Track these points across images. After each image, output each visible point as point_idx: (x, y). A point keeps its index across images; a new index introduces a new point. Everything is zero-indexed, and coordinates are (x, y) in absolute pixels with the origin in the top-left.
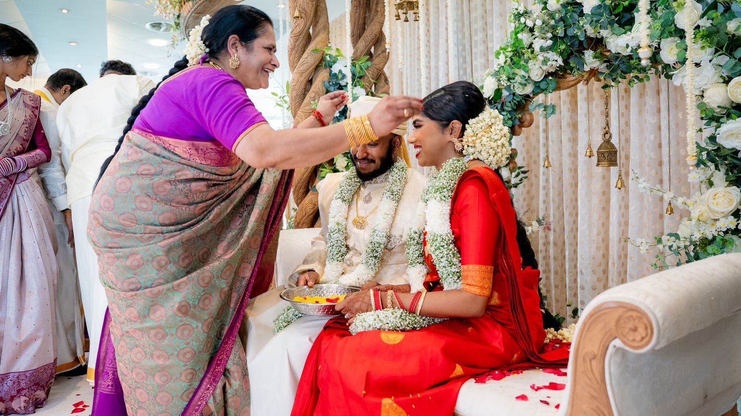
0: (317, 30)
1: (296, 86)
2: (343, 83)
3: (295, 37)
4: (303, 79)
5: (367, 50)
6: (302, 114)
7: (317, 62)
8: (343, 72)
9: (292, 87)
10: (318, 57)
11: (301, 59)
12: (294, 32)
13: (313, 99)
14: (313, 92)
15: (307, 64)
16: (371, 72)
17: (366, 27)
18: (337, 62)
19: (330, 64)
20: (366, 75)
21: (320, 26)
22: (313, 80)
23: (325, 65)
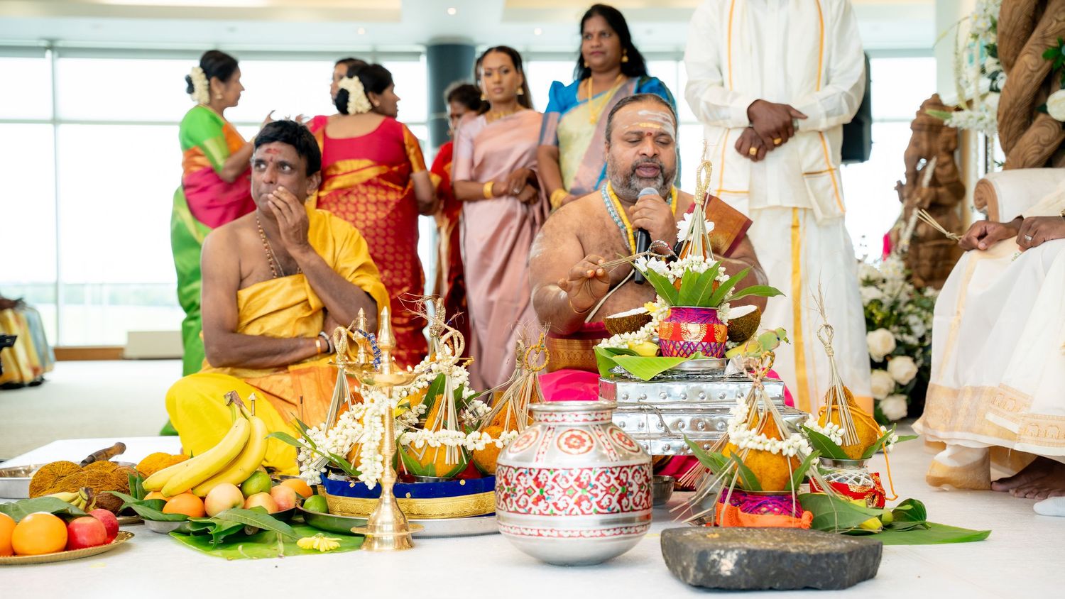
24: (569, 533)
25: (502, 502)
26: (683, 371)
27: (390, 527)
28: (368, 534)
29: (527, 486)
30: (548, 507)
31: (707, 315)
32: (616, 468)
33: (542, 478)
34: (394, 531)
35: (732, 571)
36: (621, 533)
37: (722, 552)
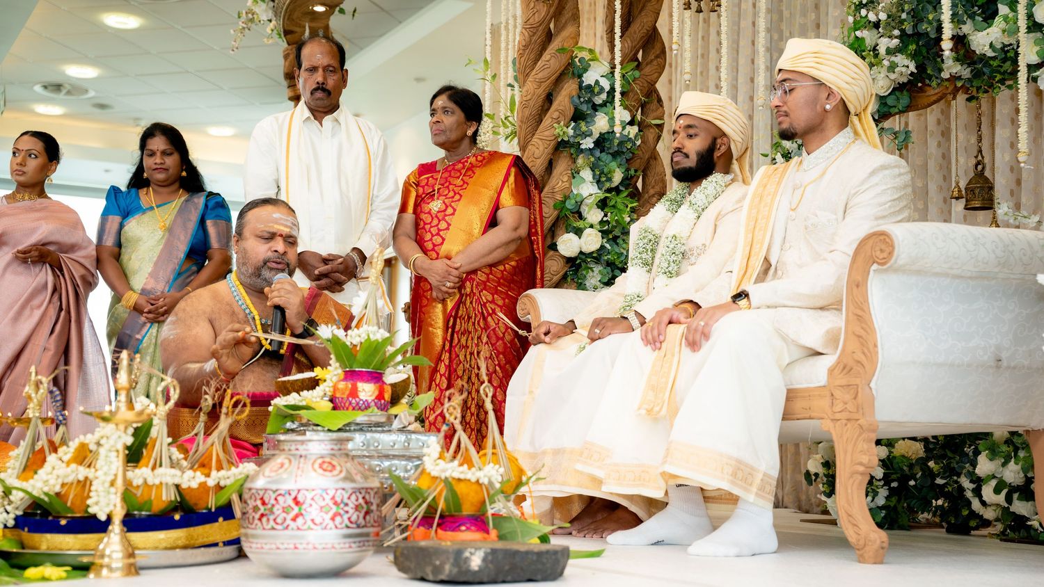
0: (563, 20)
1: (530, 102)
2: (599, 100)
3: (531, 30)
4: (541, 92)
5: (633, 53)
6: (540, 142)
7: (563, 68)
8: (600, 84)
9: (524, 103)
10: (564, 59)
11: (540, 62)
12: (531, 21)
13: (556, 120)
14: (557, 110)
15: (549, 70)
16: (639, 87)
17: (633, 21)
18: (590, 68)
19: (581, 72)
20: (633, 90)
21: (567, 14)
22: (554, 95)
23: (573, 73)
24: (324, 546)
25: (256, 521)
26: (358, 424)
27: (120, 555)
28: (98, 561)
29: (286, 505)
30: (305, 523)
31: (376, 377)
32: (363, 488)
33: (300, 499)
34: (123, 558)
35: (480, 567)
36: (364, 545)
37: (473, 550)
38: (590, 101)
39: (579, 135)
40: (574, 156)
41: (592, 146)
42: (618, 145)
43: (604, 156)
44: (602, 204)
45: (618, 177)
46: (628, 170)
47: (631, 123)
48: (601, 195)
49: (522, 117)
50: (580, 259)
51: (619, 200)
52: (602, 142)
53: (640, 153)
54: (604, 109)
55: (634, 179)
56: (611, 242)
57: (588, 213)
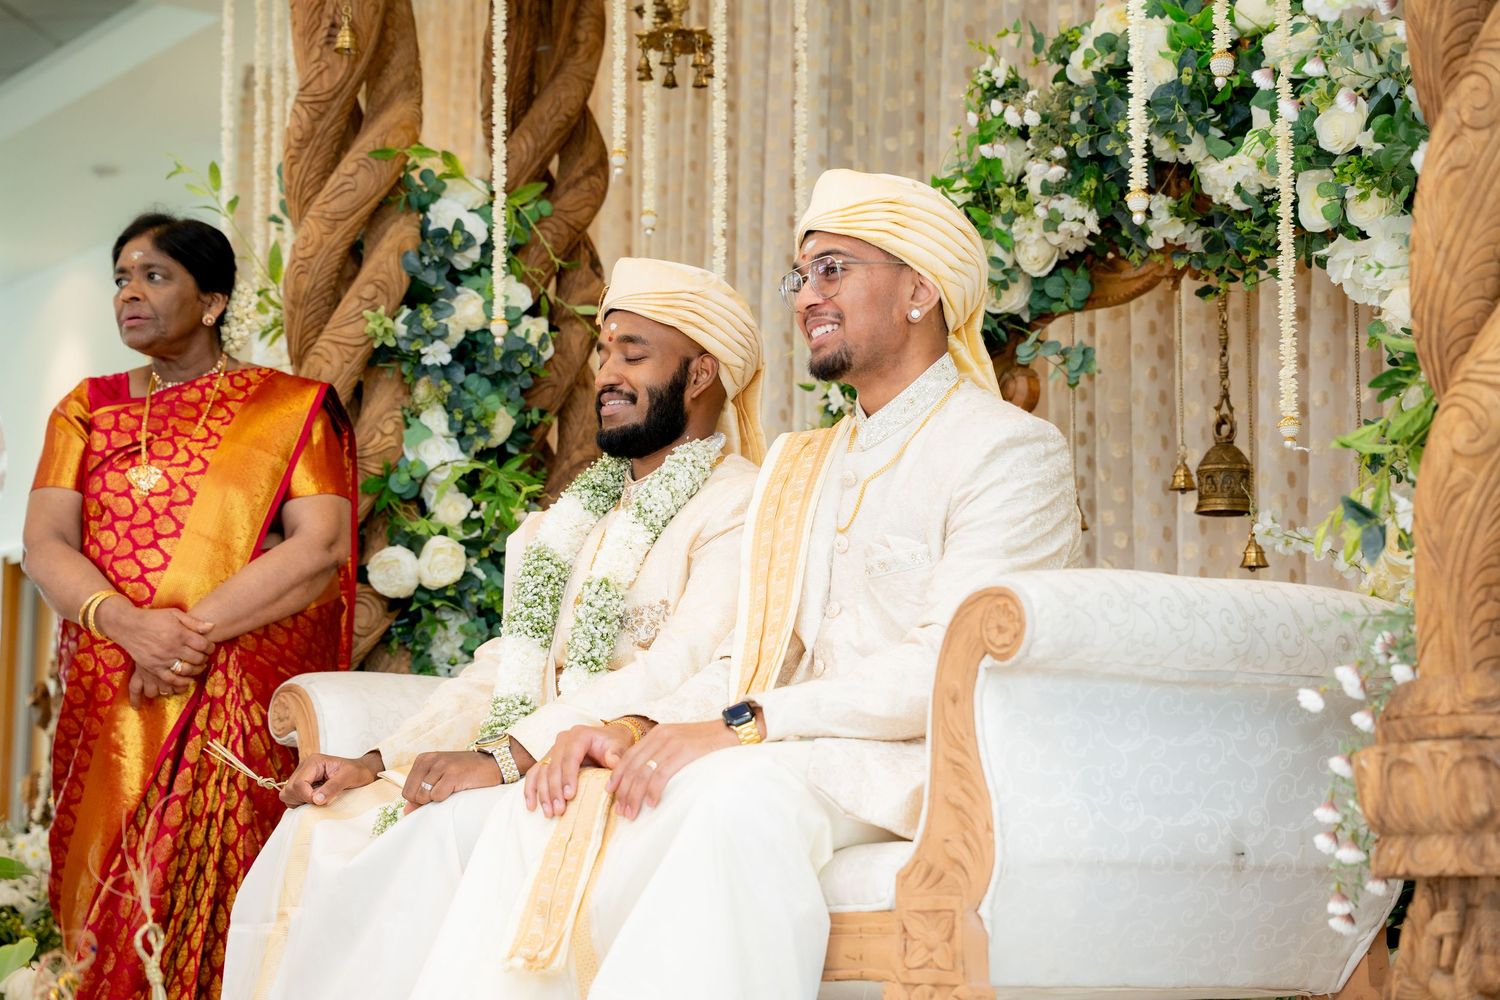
0: (386, 88)
1: (313, 261)
2: (464, 261)
3: (315, 106)
4: (338, 240)
5: (538, 162)
6: (332, 348)
7: (385, 191)
8: (467, 228)
9: (299, 262)
10: (387, 173)
11: (333, 178)
12: (314, 87)
13: (369, 304)
14: (371, 282)
15: (354, 195)
16: (549, 235)
17: (535, 91)
18: (445, 194)
19: (425, 199)
20: (536, 240)
21: (394, 76)
22: (367, 247)
23: (408, 203)
38: (444, 263)
39: (419, 336)
40: (408, 380)
41: (447, 359)
42: (503, 359)
43: (473, 381)
44: (470, 484)
45: (503, 425)
46: (524, 410)
47: (534, 312)
48: (466, 464)
49: (296, 293)
50: (420, 601)
51: (501, 477)
52: (469, 350)
53: (552, 375)
54: (476, 280)
55: (541, 430)
56: (489, 565)
57: (437, 502)
